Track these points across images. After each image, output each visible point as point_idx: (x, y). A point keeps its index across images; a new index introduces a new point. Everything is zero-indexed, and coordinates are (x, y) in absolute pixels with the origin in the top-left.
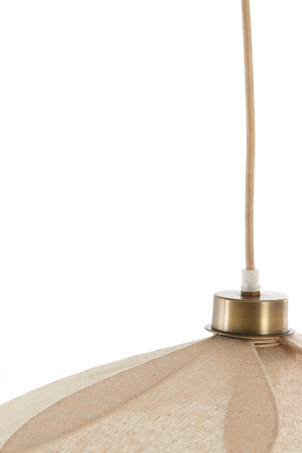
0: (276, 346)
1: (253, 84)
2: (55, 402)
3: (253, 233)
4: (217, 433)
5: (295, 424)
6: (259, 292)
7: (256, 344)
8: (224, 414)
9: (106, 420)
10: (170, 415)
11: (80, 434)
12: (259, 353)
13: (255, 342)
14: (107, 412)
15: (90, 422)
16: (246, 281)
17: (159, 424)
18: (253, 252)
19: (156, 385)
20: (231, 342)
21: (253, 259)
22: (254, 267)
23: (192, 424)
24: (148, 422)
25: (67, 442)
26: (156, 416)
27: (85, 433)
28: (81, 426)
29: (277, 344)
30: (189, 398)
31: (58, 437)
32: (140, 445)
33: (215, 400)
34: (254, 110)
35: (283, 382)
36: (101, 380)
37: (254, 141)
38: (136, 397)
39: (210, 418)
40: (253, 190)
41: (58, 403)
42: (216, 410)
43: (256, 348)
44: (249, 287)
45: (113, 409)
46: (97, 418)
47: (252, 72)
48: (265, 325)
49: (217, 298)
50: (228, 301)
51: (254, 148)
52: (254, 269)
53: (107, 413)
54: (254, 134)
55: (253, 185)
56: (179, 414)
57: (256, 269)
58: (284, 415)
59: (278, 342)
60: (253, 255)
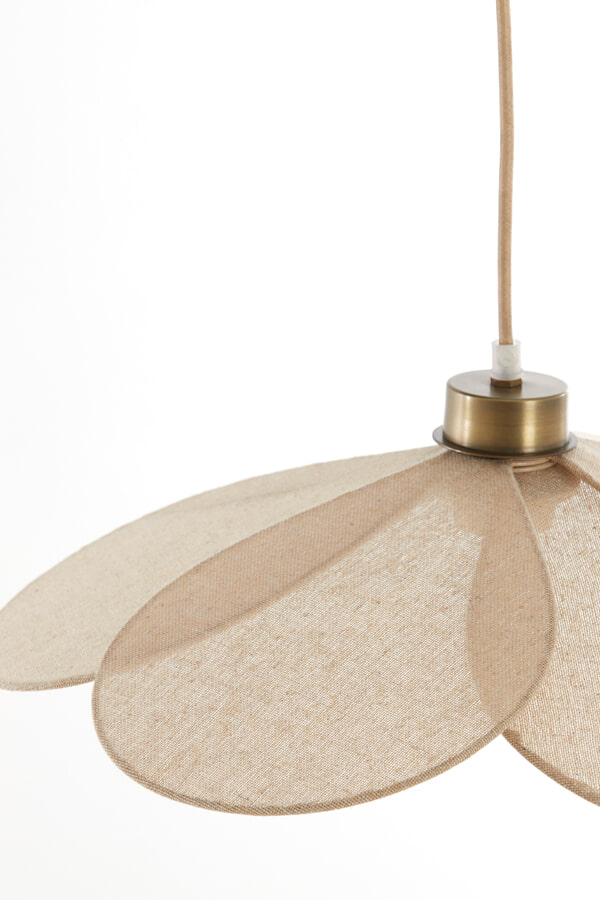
0: (547, 469)
1: (510, 46)
2: (191, 567)
3: (510, 285)
4: (456, 639)
5: (581, 612)
6: (520, 380)
7: (515, 467)
8: (466, 602)
9: (274, 608)
10: (379, 603)
11: (235, 631)
12: (520, 483)
13: (514, 464)
14: (277, 592)
15: (249, 610)
16: (499, 363)
17: (362, 617)
18: (510, 316)
19: (355, 544)
20: (476, 466)
21: (510, 327)
22: (511, 339)
23: (416, 619)
24: (344, 614)
25: (214, 646)
26: (357, 603)
27: (243, 630)
28: (236, 617)
29: (549, 465)
30: (409, 571)
31: (200, 636)
32: (332, 657)
33: (452, 575)
34: (511, 89)
35: (559, 534)
36: (266, 528)
37: (512, 138)
38: (323, 565)
39: (444, 610)
40: (510, 218)
41: (197, 569)
42: (454, 593)
43: (515, 474)
44: (505, 373)
45: (287, 588)
46: (262, 603)
47: (510, 28)
48: (529, 436)
49: (452, 390)
50: (468, 398)
51: (512, 151)
52: (511, 344)
53: (277, 594)
54: (513, 127)
55: (510, 209)
56: (394, 600)
57: (515, 343)
58: (562, 597)
59: (550, 461)
60: (510, 321)
